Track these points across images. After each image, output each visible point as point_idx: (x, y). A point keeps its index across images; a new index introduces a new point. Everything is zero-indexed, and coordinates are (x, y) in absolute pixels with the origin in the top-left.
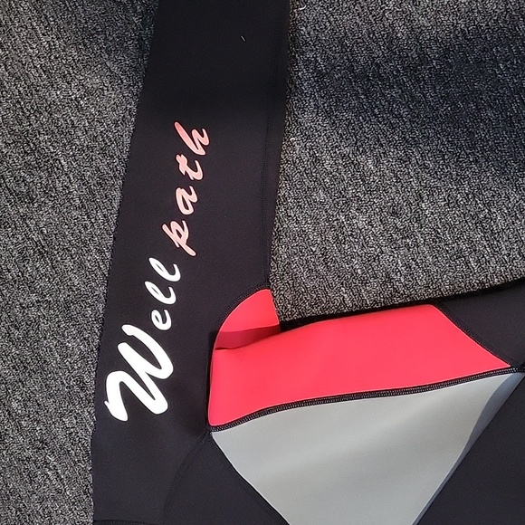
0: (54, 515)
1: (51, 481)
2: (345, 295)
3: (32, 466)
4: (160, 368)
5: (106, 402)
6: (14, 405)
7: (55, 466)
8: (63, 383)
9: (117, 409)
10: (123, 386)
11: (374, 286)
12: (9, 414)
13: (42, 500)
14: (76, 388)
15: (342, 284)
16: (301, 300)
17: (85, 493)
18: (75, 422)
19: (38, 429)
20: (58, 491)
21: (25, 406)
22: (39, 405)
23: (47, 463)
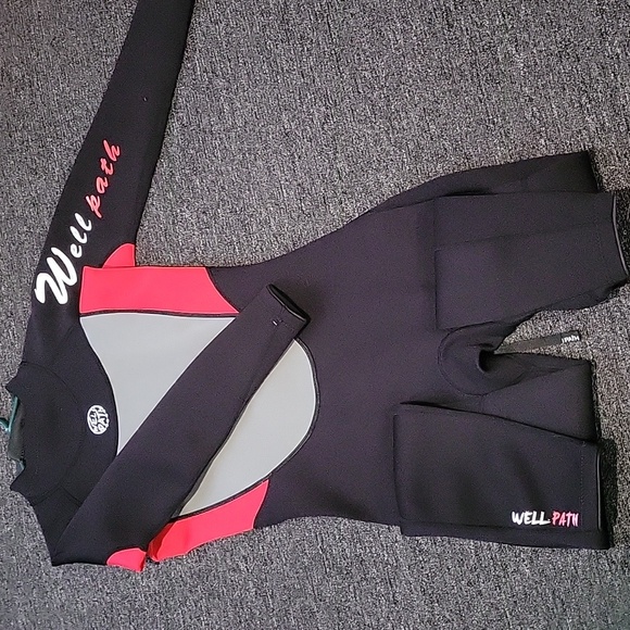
4: (70, 278)
5: (35, 290)
7: (13, 329)
9: (41, 296)
10: (46, 284)
20: (12, 344)
23: (10, 326)
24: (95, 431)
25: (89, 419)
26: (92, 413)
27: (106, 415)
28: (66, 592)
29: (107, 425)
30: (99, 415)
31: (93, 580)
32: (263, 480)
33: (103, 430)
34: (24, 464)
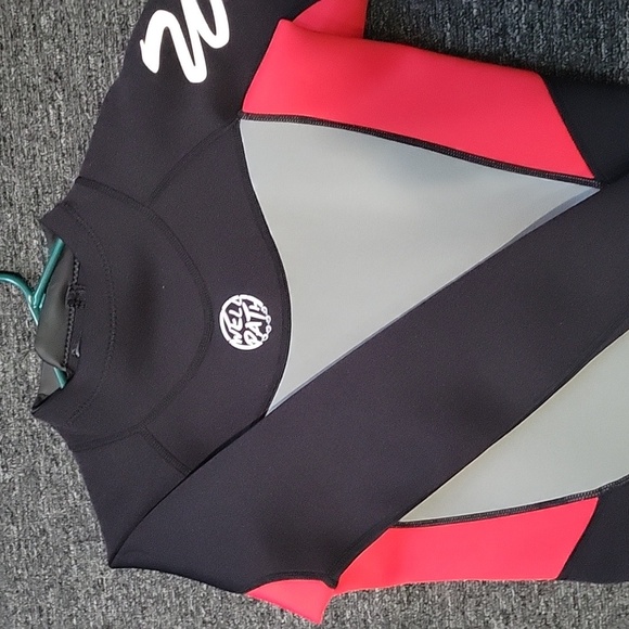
0: (38, 160)
1: (49, 120)
2: (448, 34)
3: (35, 96)
4: (215, 33)
5: (141, 41)
6: (43, 21)
7: (60, 106)
8: (104, 16)
10: (167, 34)
11: (484, 34)
12: (34, 29)
13: (31, 138)
14: (116, 28)
15: (450, 19)
16: (398, 20)
17: (80, 148)
18: (100, 65)
19: (58, 57)
20: (53, 135)
21: (55, 27)
22: (69, 31)
23: (52, 99)
24: (236, 342)
25: (223, 315)
26: (233, 307)
27: (268, 319)
28: (118, 605)
29: (265, 337)
30: (249, 315)
31: (178, 595)
32: (588, 496)
33: (254, 344)
34: (68, 378)
